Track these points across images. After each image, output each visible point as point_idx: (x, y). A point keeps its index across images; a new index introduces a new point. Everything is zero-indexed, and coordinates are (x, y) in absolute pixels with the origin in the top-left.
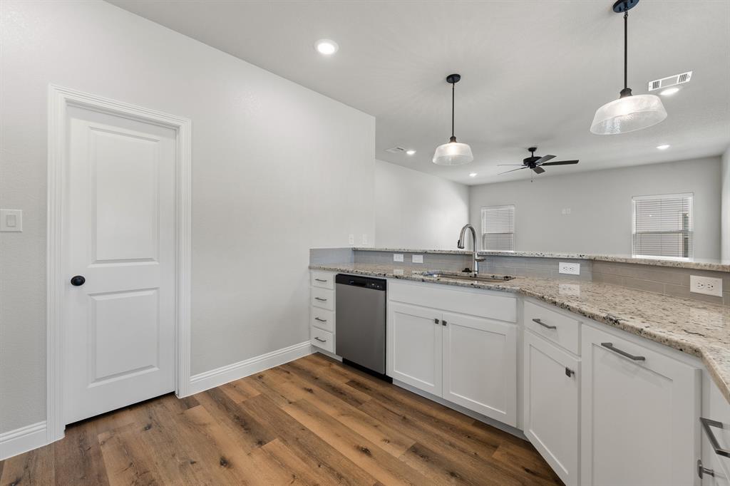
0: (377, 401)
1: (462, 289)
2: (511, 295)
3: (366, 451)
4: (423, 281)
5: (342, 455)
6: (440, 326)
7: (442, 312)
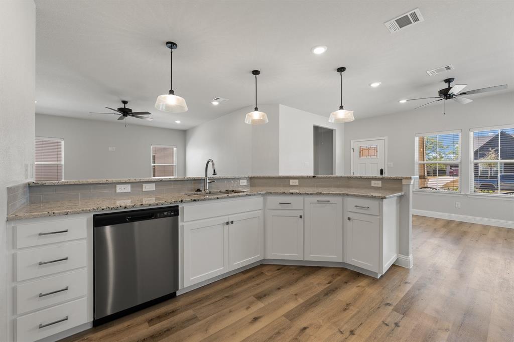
0: (203, 305)
1: (234, 199)
2: (260, 196)
3: (256, 319)
4: (218, 198)
5: (259, 331)
6: (230, 225)
7: (228, 216)
